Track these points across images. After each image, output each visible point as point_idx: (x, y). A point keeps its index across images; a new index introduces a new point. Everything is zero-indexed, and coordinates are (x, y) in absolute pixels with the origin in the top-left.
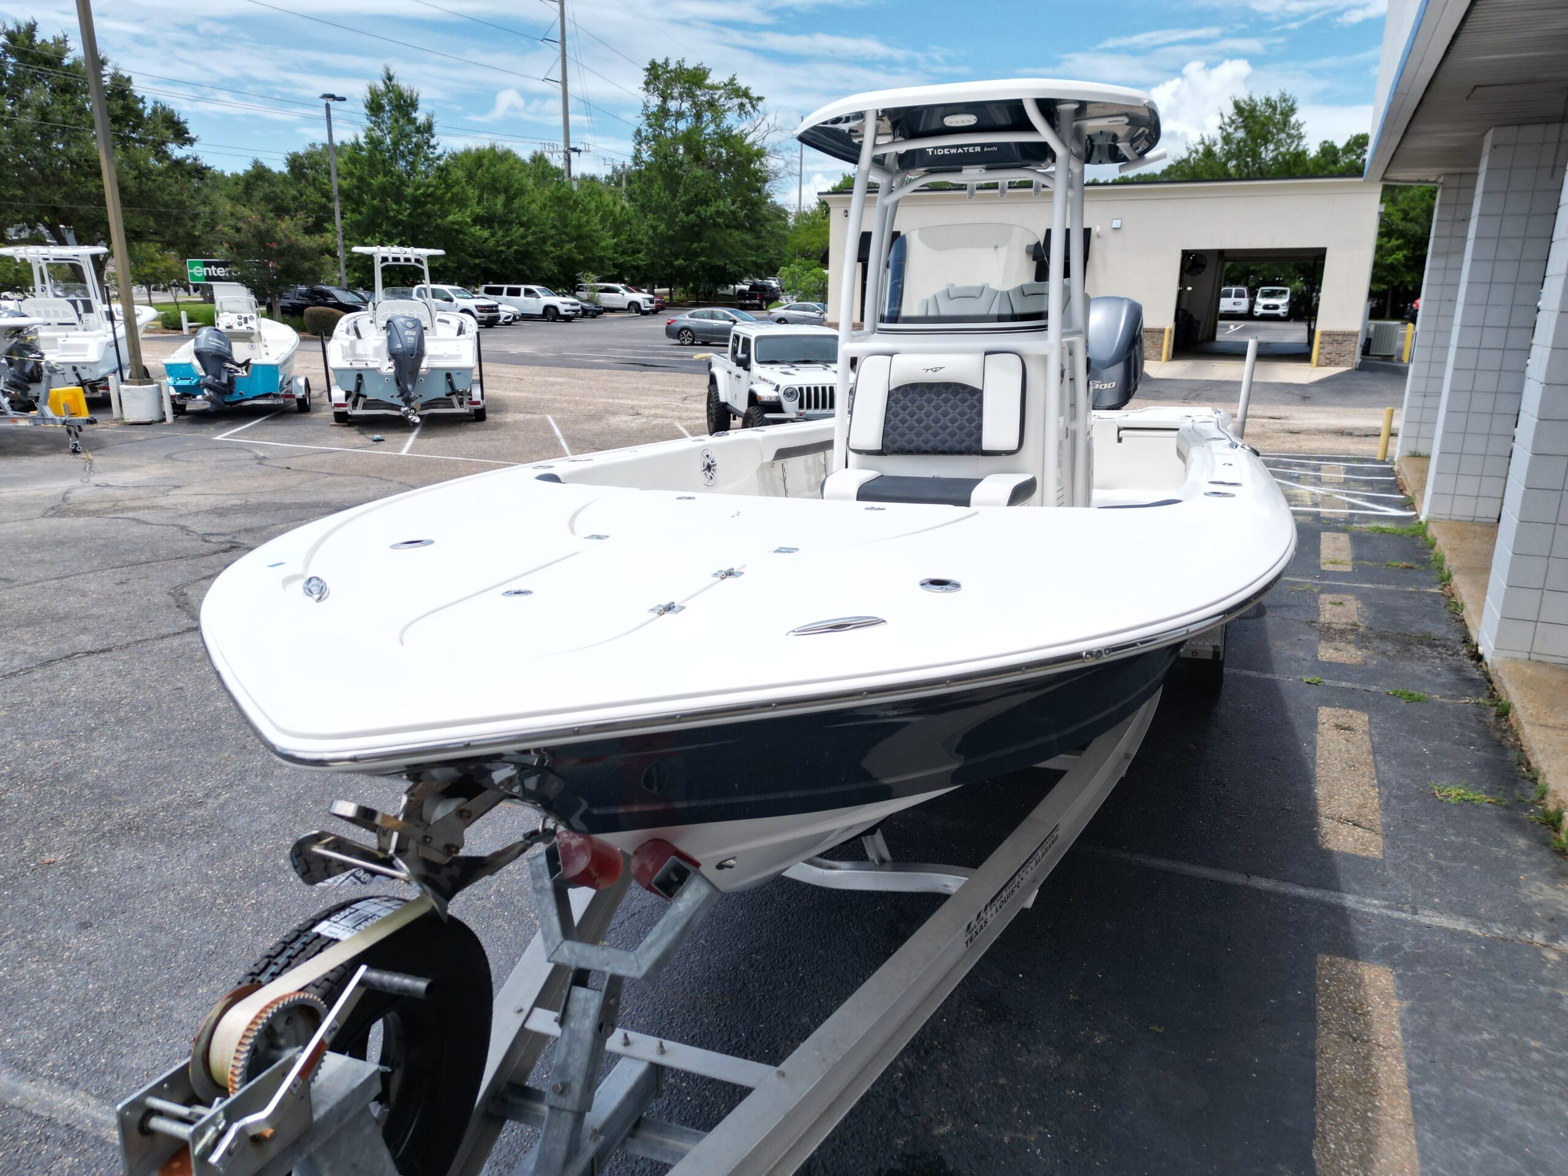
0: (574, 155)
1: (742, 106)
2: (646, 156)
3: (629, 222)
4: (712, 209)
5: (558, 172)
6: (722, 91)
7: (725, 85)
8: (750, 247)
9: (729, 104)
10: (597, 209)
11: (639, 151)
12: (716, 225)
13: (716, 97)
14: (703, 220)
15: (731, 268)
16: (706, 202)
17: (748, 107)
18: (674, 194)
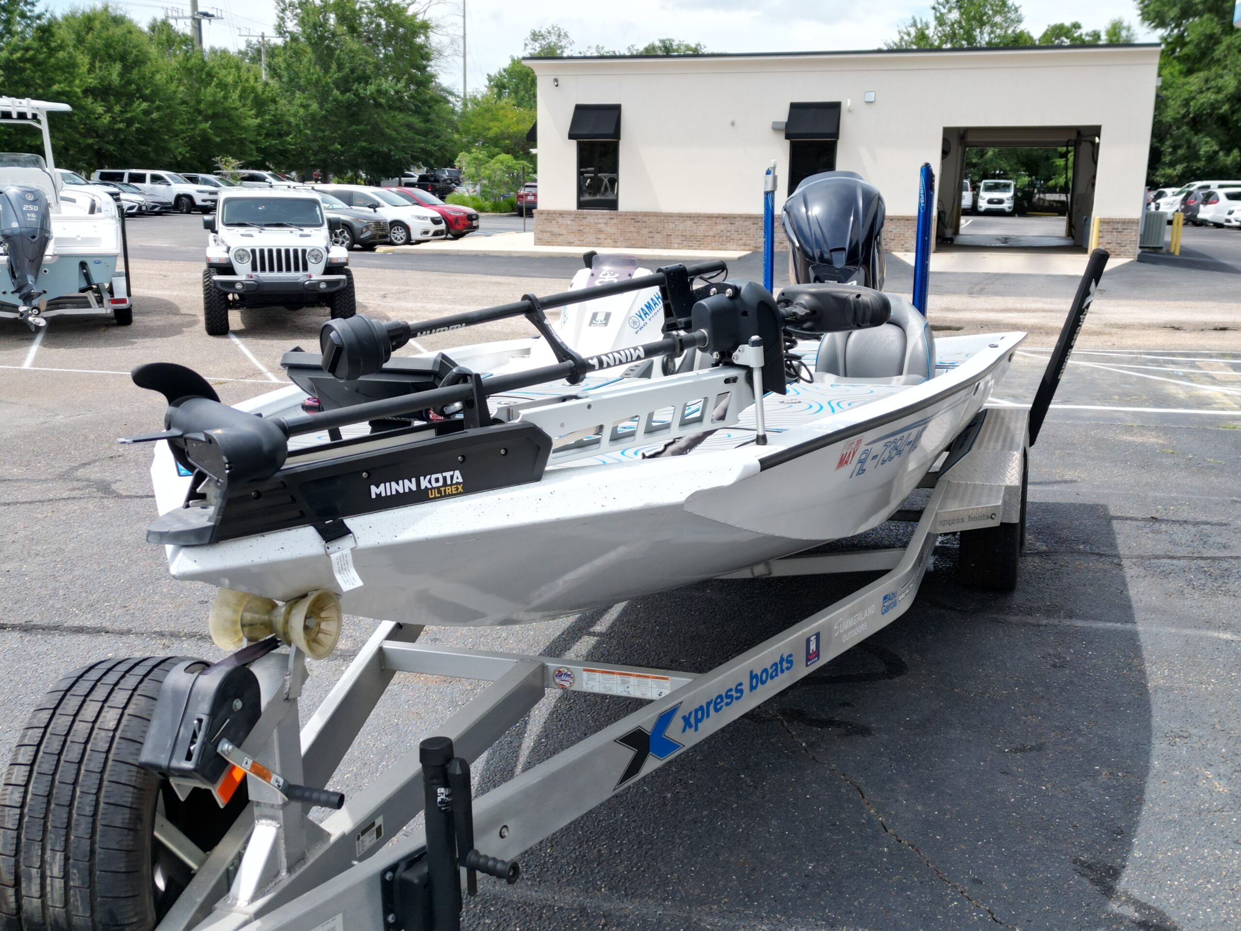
0: (205, 22)
2: (292, 25)
3: (274, 101)
4: (371, 88)
5: (185, 40)
8: (417, 132)
10: (236, 84)
11: (282, 19)
12: (378, 105)
14: (362, 99)
15: (397, 155)
16: (365, 79)
18: (327, 70)
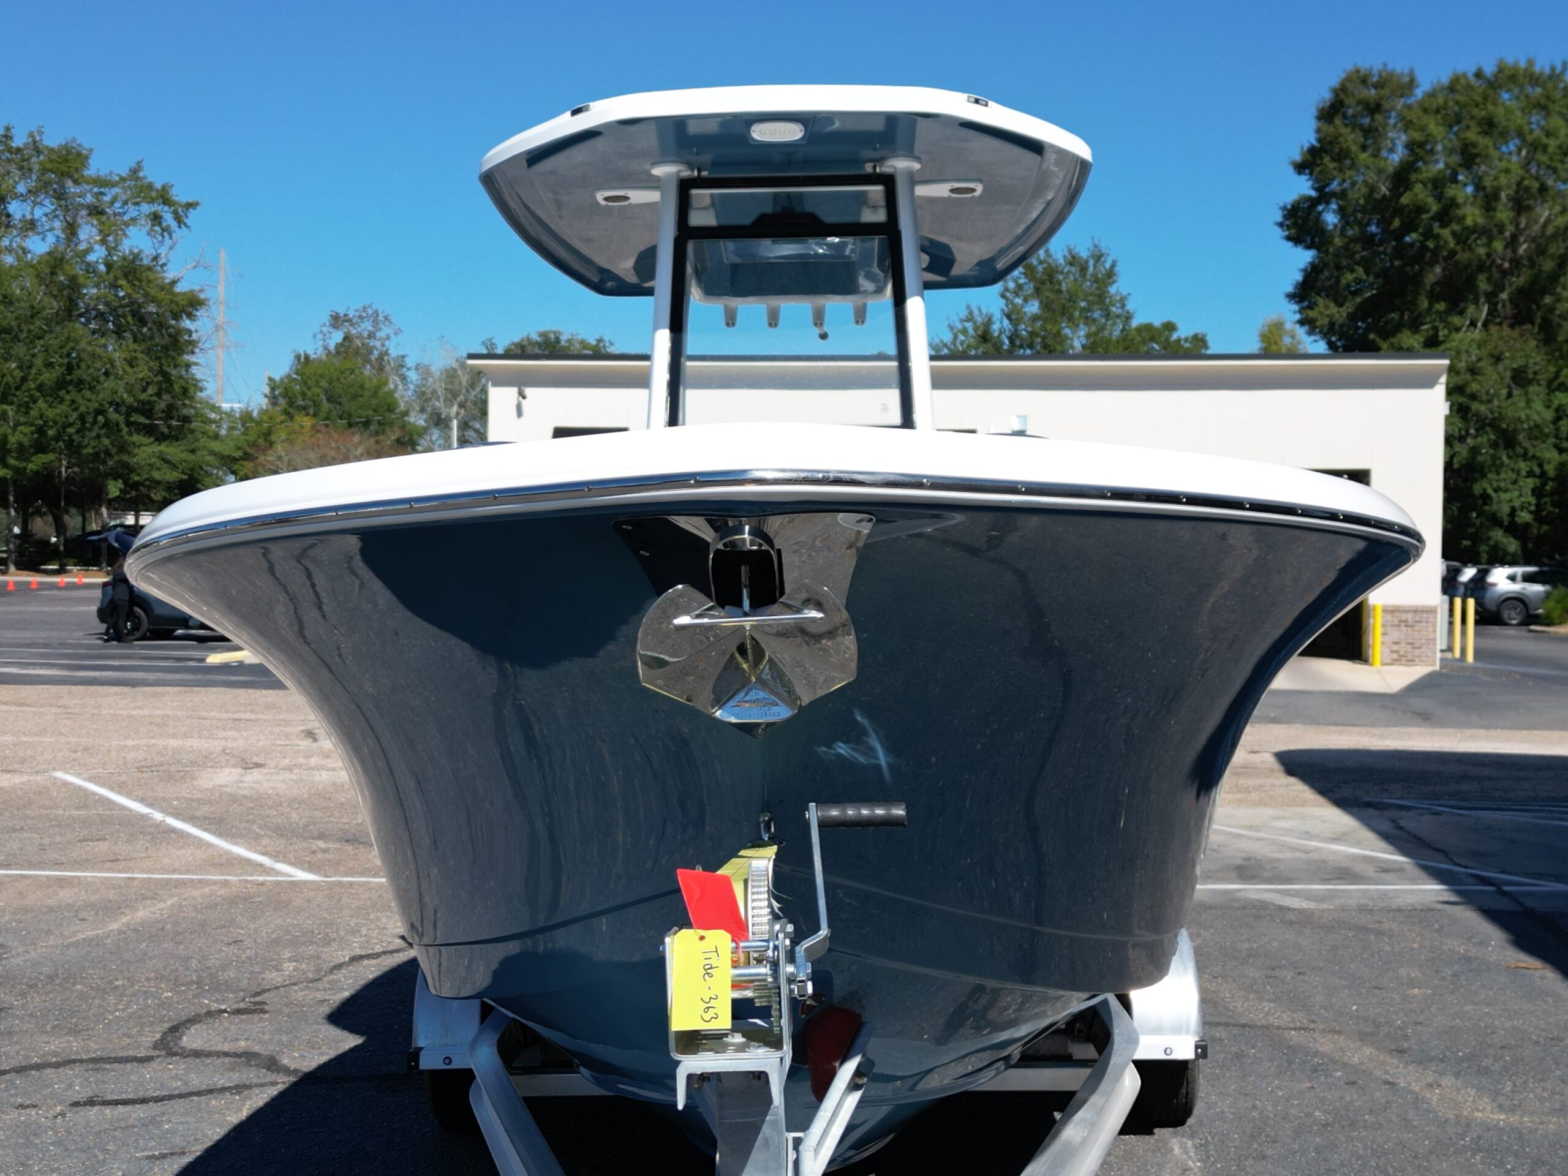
1: (156, 218)
6: (115, 190)
7: (123, 179)
9: (132, 211)
13: (107, 199)
17: (169, 219)
